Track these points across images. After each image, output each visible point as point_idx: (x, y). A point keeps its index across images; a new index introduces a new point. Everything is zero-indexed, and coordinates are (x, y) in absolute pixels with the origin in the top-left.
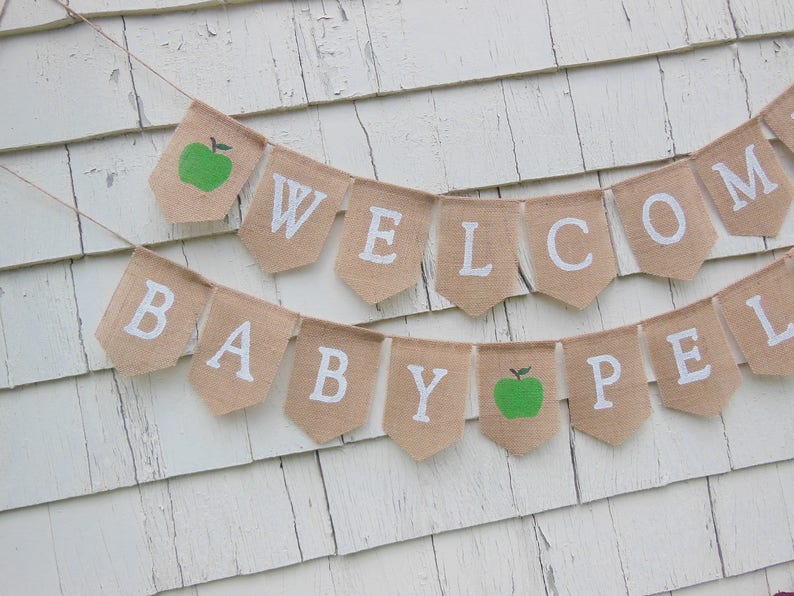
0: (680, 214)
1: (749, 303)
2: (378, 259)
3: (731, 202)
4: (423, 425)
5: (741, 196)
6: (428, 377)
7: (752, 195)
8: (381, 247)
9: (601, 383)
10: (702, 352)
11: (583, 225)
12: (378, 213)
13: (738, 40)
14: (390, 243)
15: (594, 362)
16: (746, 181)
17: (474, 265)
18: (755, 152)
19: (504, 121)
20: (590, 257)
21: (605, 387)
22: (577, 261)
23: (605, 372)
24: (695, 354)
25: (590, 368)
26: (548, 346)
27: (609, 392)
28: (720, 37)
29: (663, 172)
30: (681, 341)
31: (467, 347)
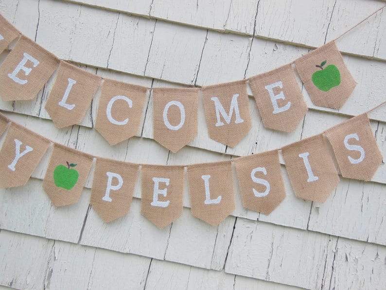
0: (183, 116)
1: (203, 177)
2: (17, 80)
3: (215, 120)
4: (11, 171)
5: (222, 119)
6: (22, 149)
7: (228, 121)
8: (21, 75)
9: (110, 187)
10: (169, 193)
11: (130, 103)
12: (27, 57)
13: (253, 36)
14: (27, 74)
15: (110, 175)
16: (228, 112)
17: (68, 102)
18: (238, 98)
19: (112, 35)
20: (127, 120)
21: (111, 191)
22: (120, 120)
23: (114, 182)
24: (164, 192)
25: (107, 177)
26: (89, 158)
27: (112, 193)
28: (243, 31)
29: (183, 91)
30: (160, 183)
31: (48, 142)
